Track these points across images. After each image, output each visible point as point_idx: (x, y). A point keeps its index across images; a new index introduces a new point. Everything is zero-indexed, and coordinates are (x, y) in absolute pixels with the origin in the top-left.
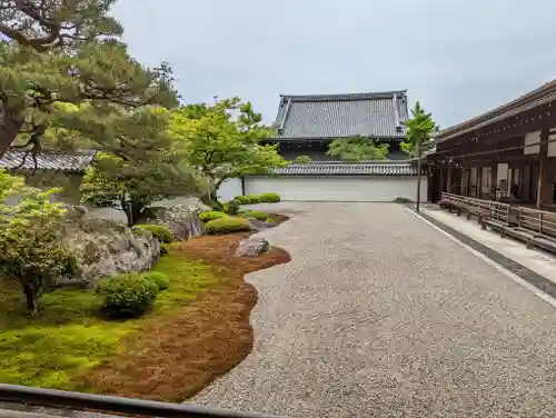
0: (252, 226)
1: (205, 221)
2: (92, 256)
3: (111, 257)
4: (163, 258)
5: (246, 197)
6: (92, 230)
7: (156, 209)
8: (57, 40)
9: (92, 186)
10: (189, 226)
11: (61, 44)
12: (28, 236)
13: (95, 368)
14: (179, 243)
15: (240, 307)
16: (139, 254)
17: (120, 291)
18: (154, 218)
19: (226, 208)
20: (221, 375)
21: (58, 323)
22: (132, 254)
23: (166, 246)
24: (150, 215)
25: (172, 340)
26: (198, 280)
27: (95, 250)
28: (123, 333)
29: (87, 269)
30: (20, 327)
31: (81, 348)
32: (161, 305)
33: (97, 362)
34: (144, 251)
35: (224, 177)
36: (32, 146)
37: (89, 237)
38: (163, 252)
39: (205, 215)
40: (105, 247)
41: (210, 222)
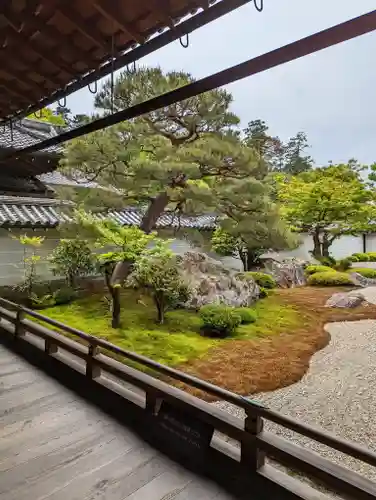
0: (357, 282)
1: (312, 273)
2: (204, 290)
3: (217, 292)
4: (262, 300)
5: (365, 255)
6: (206, 271)
7: (265, 260)
8: (194, 136)
9: (219, 239)
10: (292, 277)
11: (197, 137)
12: (161, 270)
13: (182, 363)
14: (280, 290)
15: (308, 347)
16: (239, 293)
17: (212, 316)
18: (263, 267)
19: (338, 264)
20: (264, 391)
21: (172, 331)
22: (232, 292)
23: (267, 291)
24: (260, 264)
25: (239, 358)
26: (281, 321)
27: (207, 286)
28: (209, 346)
29: (201, 299)
30: (151, 330)
31: (180, 349)
32: (244, 334)
33: (184, 360)
34: (243, 292)
35: (338, 234)
36: (178, 210)
37: (204, 276)
38: (263, 295)
39: (312, 268)
40: (213, 284)
41: (314, 275)
